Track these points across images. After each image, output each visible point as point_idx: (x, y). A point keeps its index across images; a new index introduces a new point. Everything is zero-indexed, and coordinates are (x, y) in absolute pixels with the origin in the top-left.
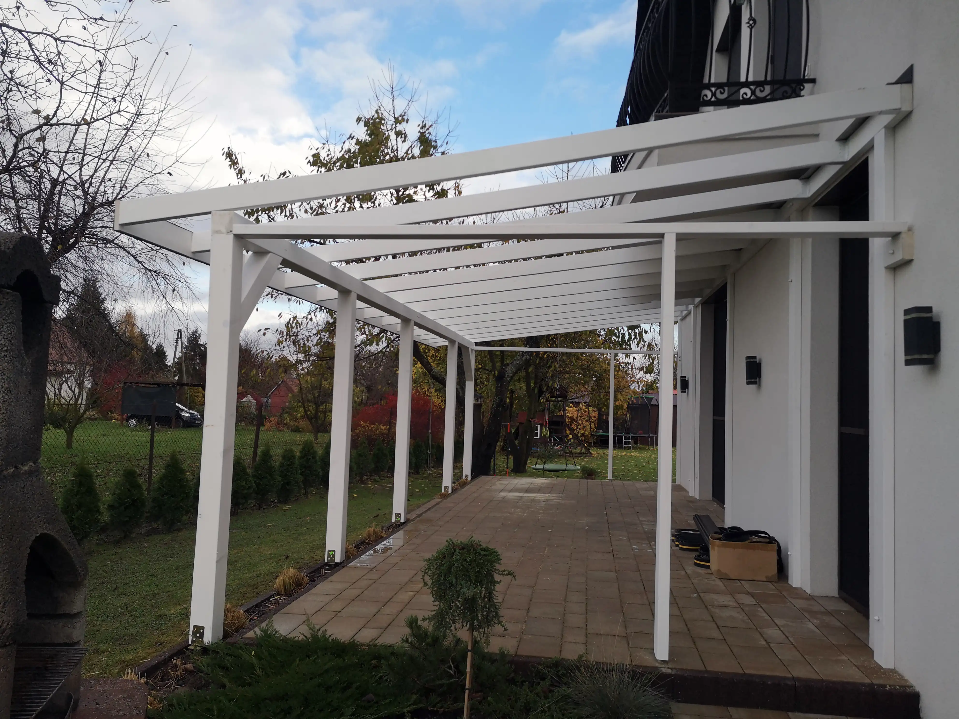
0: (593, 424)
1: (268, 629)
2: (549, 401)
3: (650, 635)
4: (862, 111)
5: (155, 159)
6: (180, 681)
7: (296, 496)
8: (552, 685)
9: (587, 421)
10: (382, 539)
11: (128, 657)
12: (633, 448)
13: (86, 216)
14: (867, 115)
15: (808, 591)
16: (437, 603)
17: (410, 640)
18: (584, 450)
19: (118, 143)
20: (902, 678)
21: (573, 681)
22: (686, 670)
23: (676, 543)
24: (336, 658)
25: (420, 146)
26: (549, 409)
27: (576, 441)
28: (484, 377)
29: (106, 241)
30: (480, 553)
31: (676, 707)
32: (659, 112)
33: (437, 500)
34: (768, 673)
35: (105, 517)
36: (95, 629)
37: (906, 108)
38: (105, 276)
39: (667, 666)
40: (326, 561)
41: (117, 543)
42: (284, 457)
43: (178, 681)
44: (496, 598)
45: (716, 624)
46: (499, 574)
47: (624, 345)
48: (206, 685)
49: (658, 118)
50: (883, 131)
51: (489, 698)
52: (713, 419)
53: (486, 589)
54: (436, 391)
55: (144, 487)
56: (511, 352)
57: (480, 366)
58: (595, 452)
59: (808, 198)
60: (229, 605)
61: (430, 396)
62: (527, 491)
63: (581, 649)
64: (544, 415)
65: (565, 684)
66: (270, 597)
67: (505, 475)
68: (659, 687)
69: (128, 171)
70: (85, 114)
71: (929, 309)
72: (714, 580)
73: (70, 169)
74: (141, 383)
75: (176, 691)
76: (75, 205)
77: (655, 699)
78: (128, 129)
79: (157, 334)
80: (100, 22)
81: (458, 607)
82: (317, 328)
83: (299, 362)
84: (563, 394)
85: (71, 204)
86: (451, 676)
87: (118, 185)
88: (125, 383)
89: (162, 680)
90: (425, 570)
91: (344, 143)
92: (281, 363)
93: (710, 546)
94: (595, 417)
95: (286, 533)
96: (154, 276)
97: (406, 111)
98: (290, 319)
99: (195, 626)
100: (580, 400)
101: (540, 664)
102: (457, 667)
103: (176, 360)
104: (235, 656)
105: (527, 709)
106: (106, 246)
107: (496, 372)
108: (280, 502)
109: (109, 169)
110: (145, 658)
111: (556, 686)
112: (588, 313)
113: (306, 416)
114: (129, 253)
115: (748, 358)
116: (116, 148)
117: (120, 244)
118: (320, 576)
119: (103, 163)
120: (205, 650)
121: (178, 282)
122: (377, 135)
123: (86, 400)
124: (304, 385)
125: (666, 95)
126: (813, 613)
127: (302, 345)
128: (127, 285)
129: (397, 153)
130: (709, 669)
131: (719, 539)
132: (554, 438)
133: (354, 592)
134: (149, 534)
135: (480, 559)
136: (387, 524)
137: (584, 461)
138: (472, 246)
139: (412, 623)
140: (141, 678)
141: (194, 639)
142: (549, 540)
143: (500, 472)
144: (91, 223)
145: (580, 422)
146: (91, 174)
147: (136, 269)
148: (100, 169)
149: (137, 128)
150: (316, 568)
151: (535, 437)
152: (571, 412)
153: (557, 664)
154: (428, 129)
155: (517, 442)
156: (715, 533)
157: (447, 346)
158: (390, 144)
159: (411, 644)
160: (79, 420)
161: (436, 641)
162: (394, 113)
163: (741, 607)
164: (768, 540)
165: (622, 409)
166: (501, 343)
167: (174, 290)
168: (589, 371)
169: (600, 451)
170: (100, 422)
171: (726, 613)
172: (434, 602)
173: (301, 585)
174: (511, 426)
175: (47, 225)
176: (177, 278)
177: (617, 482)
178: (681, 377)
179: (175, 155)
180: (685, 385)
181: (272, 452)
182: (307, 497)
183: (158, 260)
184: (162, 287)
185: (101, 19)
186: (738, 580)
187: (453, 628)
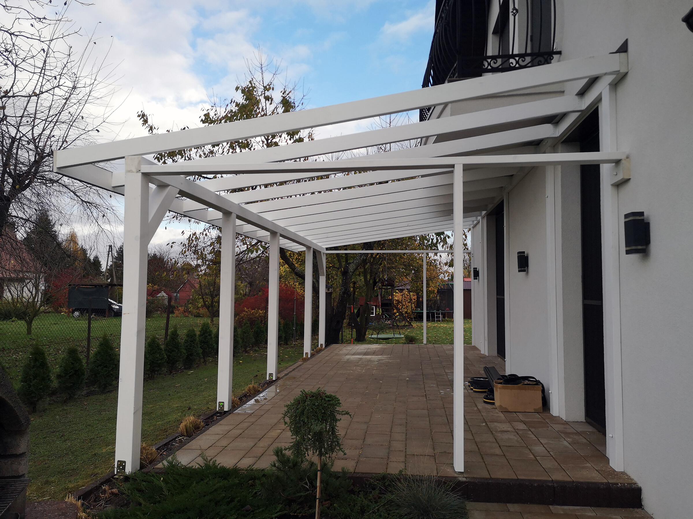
0: (413, 305)
1: (173, 461)
2: (381, 289)
3: (450, 454)
4: (594, 73)
5: (88, 120)
6: (108, 501)
7: (197, 364)
8: (380, 493)
9: (409, 302)
10: (259, 392)
11: (71, 485)
12: (442, 320)
13: (37, 163)
14: (597, 76)
15: (564, 418)
16: (294, 437)
17: (277, 465)
18: (407, 324)
19: (60, 109)
20: (629, 478)
21: (395, 489)
22: (476, 478)
23: (471, 387)
24: (223, 480)
25: (282, 107)
26: (381, 295)
27: (401, 317)
28: (334, 273)
29: (52, 181)
30: (325, 400)
31: (470, 505)
32: (451, 78)
33: (300, 363)
34: (535, 478)
35: (55, 384)
36: (46, 466)
37: (623, 70)
38: (52, 207)
39: (463, 476)
40: (217, 410)
41: (65, 402)
42: (188, 336)
43: (107, 501)
44: (337, 431)
45: (498, 444)
46: (339, 414)
47: (433, 246)
48: (127, 504)
49: (449, 81)
50: (608, 87)
51: (335, 505)
52: (497, 298)
53: (330, 425)
54: (299, 284)
55: (84, 361)
56: (353, 254)
57: (331, 265)
58: (415, 324)
59: (558, 137)
60: (144, 445)
61: (295, 288)
62: (366, 354)
63: (402, 466)
64: (378, 298)
65: (390, 492)
66: (176, 438)
67: (350, 343)
68: (458, 491)
69: (68, 130)
70: (35, 89)
71: (642, 214)
72: (497, 413)
73: (24, 129)
74: (82, 285)
75: (105, 509)
76: (29, 156)
77: (455, 500)
78: (67, 99)
79: (93, 249)
80: (44, 21)
81: (309, 439)
82: (211, 241)
83: (198, 266)
84: (391, 284)
85: (26, 155)
86: (308, 490)
87: (61, 140)
88: (70, 285)
89: (95, 501)
90: (285, 413)
91: (227, 105)
92: (185, 267)
93: (494, 388)
94: (414, 299)
95: (189, 391)
96: (89, 206)
97: (272, 81)
98: (190, 235)
99: (118, 461)
100: (403, 288)
101: (371, 478)
102: (311, 483)
103: (108, 267)
104: (148, 482)
105: (363, 511)
106: (53, 185)
107: (342, 269)
108: (185, 369)
109: (53, 128)
110: (83, 486)
111: (383, 494)
112: (406, 224)
113: (204, 306)
114: (70, 190)
115: (519, 253)
116: (59, 113)
117: (63, 183)
118: (214, 421)
119: (49, 124)
120: (127, 478)
121: (106, 210)
122: (251, 99)
123: (41, 298)
124: (203, 283)
125: (455, 65)
126: (567, 434)
127: (200, 254)
128: (69, 213)
129: (266, 112)
130: (493, 477)
131: (501, 383)
132: (385, 315)
133: (237, 432)
134: (88, 395)
135: (325, 404)
136: (263, 382)
137: (408, 332)
138: (322, 177)
139: (278, 453)
140: (78, 500)
141: (118, 471)
142: (380, 388)
143: (347, 341)
144: (41, 169)
145: (404, 303)
146: (40, 132)
147: (75, 201)
148: (47, 129)
149: (74, 98)
150: (210, 415)
151: (371, 315)
152: (397, 296)
153: (384, 478)
154: (288, 94)
155: (358, 319)
156: (498, 379)
157: (305, 251)
158: (260, 106)
159: (277, 467)
160: (36, 313)
161: (295, 465)
162: (263, 84)
163: (516, 431)
164: (535, 383)
165: (434, 293)
166: (345, 247)
167: (104, 216)
168: (409, 266)
169: (418, 324)
170: (53, 314)
171: (505, 436)
172: (292, 436)
173: (198, 428)
174: (354, 308)
175: (8, 171)
176: (106, 207)
177: (430, 346)
178: (474, 268)
179: (102, 117)
180: (476, 274)
181: (179, 332)
182: (205, 364)
183: (91, 194)
184: (95, 214)
185: (44, 18)
186: (515, 412)
187: (306, 455)
